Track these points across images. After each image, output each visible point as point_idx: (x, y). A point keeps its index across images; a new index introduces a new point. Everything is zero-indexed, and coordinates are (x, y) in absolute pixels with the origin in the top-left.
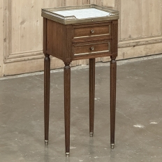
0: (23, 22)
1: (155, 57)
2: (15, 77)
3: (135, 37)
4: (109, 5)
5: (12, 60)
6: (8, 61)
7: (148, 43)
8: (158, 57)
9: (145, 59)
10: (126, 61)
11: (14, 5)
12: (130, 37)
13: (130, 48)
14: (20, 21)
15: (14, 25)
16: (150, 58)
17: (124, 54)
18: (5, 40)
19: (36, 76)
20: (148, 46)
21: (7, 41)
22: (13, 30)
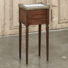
3: (67, 19)
5: (13, 28)
10: (63, 29)
12: (65, 19)
17: (62, 26)
18: (10, 19)
19: (23, 35)
22: (13, 15)
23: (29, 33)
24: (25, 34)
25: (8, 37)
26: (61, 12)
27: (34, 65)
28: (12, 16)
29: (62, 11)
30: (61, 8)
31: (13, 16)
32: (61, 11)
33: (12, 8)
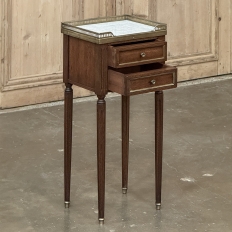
0: (26, 37)
1: (203, 81)
2: (15, 110)
3: (175, 55)
4: (141, 13)
6: (6, 89)
7: (192, 63)
8: (206, 81)
9: (190, 84)
11: (15, 15)
12: (169, 55)
14: (23, 36)
15: (15, 40)
16: (196, 83)
18: (3, 60)
19: (44, 108)
20: (193, 67)
21: (6, 62)
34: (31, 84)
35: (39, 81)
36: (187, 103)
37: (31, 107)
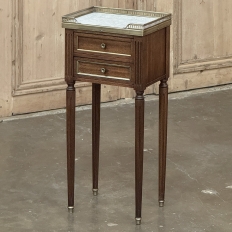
2: (27, 116)
3: (203, 58)
5: (24, 92)
6: (18, 93)
7: (221, 67)
9: (218, 89)
10: (189, 93)
11: (26, 12)
12: (196, 57)
13: (195, 74)
14: (36, 36)
16: (225, 88)
17: (186, 83)
18: (14, 63)
20: (223, 71)
21: (17, 64)
22: (25, 48)
23: (77, 109)
24: (65, 111)
25: (9, 122)
26: (184, 36)
27: (112, 222)
28: (21, 51)
29: (187, 33)
30: (184, 22)
31: (24, 53)
32: (184, 30)
33: (21, 24)
34: (45, 89)
35: (54, 85)
36: (213, 111)
37: (45, 113)
